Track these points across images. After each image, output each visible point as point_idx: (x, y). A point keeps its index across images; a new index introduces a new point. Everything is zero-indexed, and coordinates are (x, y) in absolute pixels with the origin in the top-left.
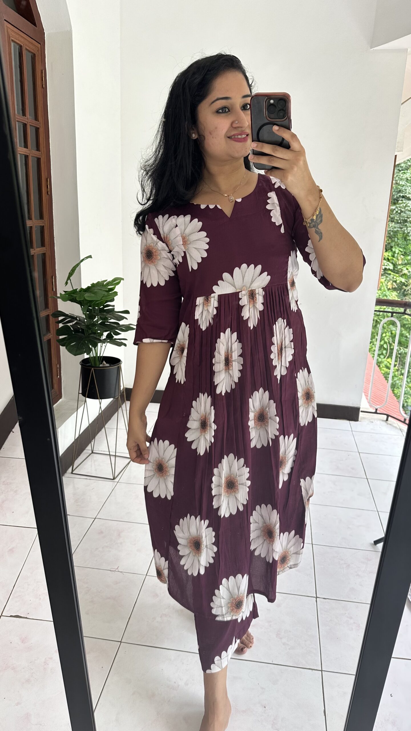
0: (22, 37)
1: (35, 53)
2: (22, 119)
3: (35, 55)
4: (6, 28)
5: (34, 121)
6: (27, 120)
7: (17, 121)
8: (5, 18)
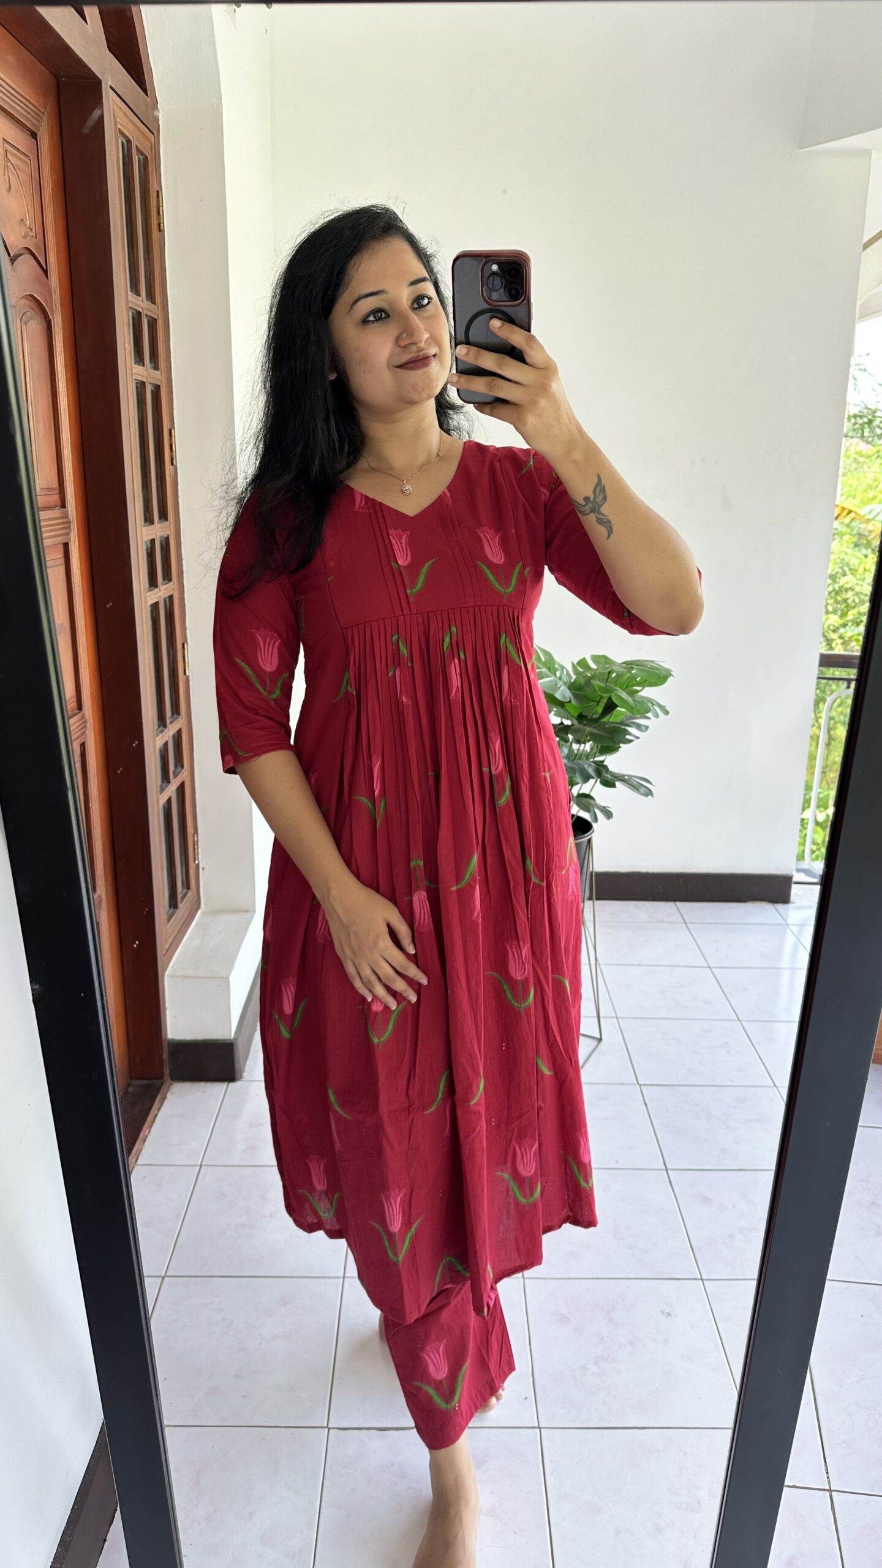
0: (131, 120)
1: (147, 155)
2: (136, 302)
3: (147, 158)
4: (111, 104)
5: (150, 303)
6: (142, 304)
7: (131, 308)
8: (110, 83)
